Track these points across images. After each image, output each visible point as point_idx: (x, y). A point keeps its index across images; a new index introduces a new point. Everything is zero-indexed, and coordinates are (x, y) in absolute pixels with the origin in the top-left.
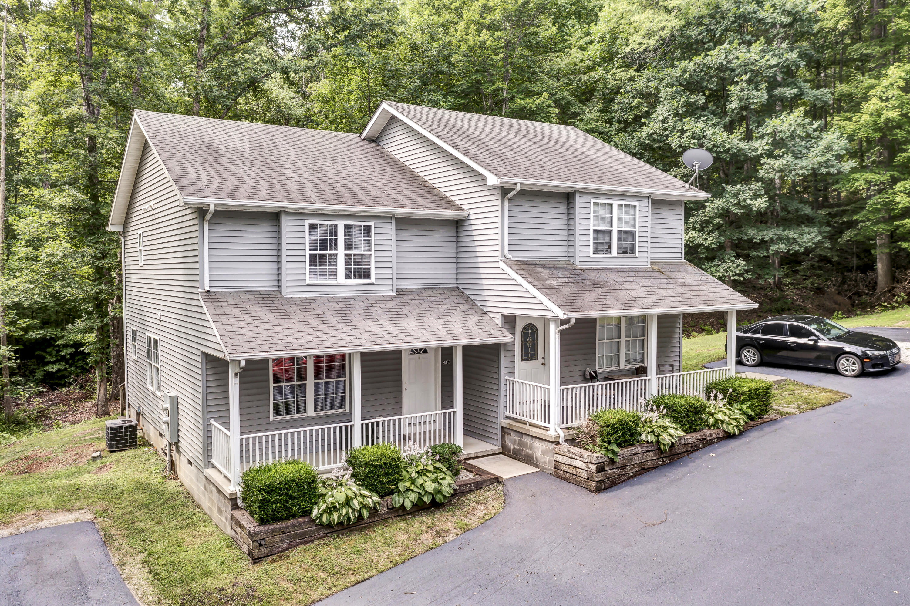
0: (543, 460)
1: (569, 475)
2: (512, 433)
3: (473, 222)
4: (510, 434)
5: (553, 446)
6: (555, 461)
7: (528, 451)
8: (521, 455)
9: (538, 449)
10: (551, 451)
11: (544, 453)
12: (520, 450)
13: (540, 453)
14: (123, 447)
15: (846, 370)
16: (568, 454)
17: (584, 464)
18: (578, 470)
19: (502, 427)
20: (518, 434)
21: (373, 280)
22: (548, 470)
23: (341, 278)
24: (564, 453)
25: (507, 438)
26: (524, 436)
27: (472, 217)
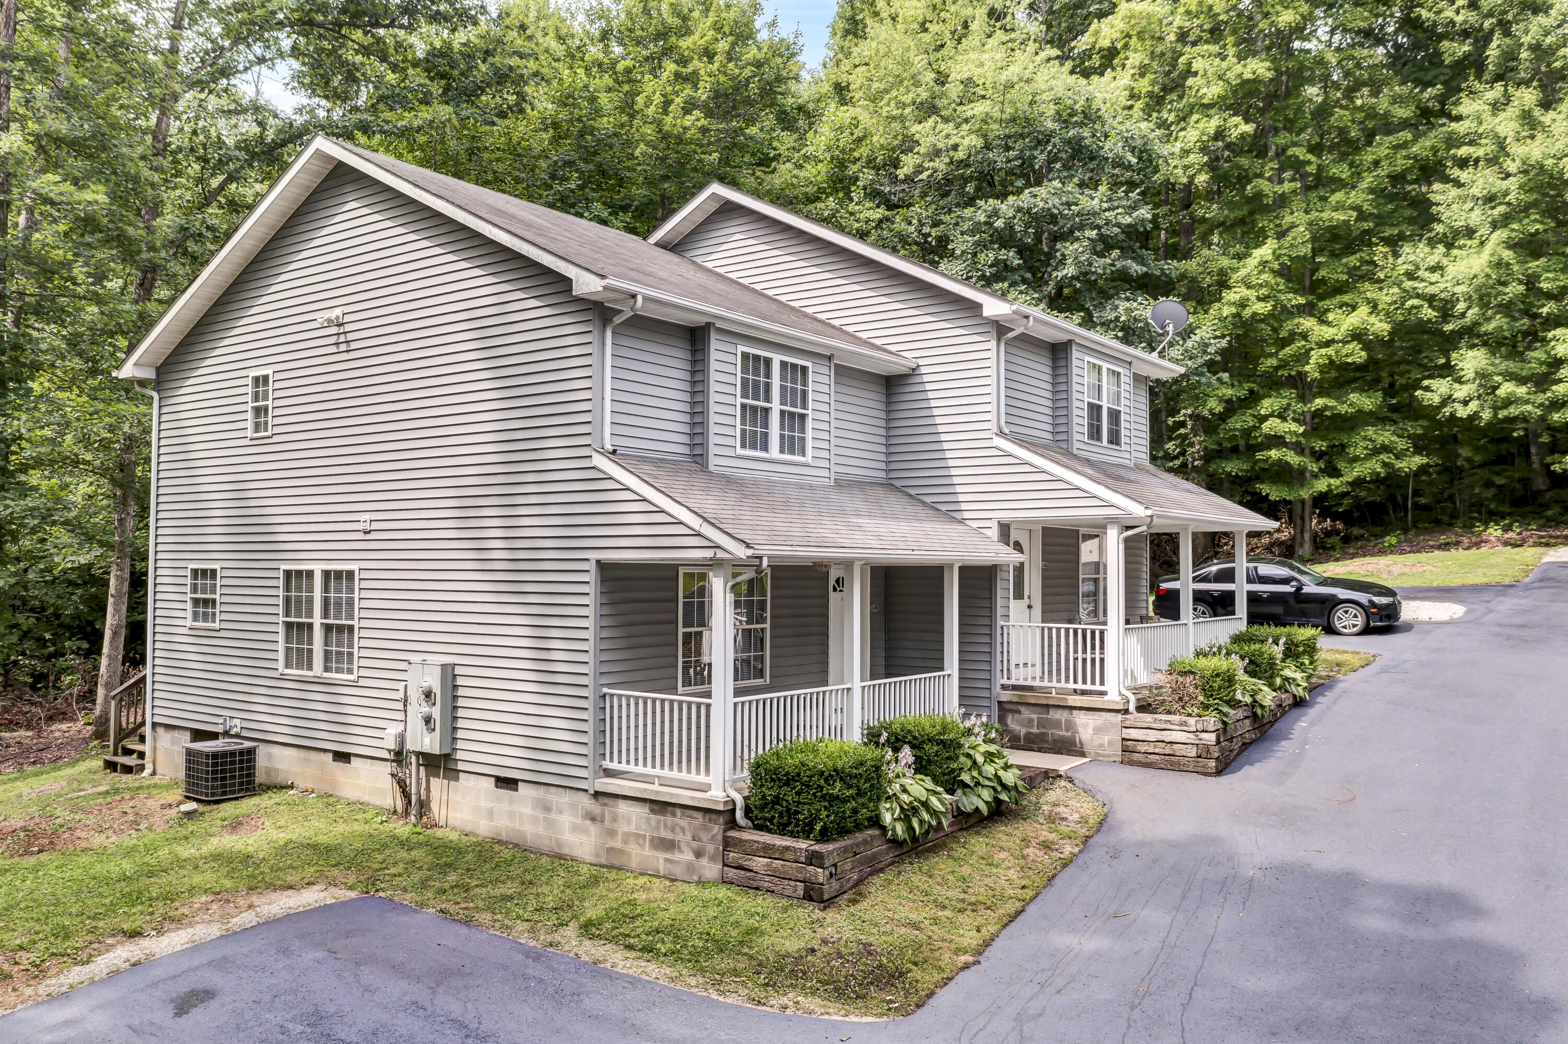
0: (1096, 743)
1: (1157, 757)
2: (1022, 709)
3: (926, 378)
4: (1019, 712)
5: (1120, 717)
6: (1123, 739)
7: (1063, 733)
8: (1047, 742)
9: (1085, 726)
10: (1114, 725)
11: (1097, 730)
12: (1043, 734)
13: (1090, 731)
14: (234, 792)
15: (1345, 627)
16: (1153, 726)
17: (1191, 736)
18: (1176, 746)
19: (1000, 703)
20: (1037, 709)
21: (808, 459)
22: (1109, 756)
23: (774, 451)
24: (1145, 725)
25: (1010, 720)
26: (1051, 711)
27: (923, 370)
